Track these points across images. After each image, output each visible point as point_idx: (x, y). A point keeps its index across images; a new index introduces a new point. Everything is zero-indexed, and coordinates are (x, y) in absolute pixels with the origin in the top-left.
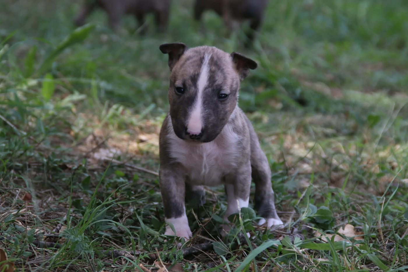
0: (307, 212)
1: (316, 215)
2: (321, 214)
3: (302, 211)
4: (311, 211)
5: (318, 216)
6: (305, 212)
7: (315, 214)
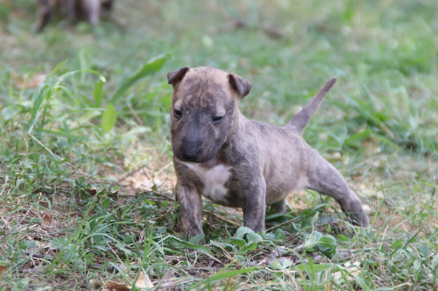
0: (311, 238)
1: (320, 242)
2: (325, 242)
3: (307, 237)
4: (315, 238)
5: (322, 243)
6: (310, 239)
7: (318, 241)
